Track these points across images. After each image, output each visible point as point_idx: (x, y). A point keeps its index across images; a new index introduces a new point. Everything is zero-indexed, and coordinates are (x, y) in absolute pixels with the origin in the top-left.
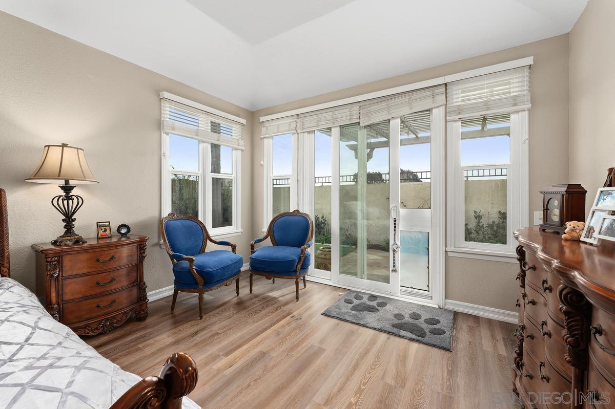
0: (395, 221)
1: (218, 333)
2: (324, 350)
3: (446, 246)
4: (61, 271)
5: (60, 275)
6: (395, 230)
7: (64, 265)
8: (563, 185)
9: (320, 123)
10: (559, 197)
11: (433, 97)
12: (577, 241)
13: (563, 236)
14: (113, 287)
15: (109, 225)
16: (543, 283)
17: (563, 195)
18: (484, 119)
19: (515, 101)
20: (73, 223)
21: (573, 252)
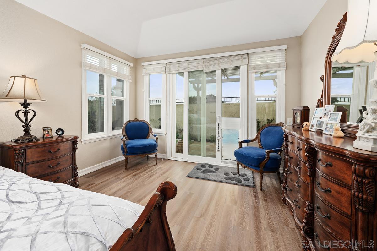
0: (219, 124)
1: (129, 192)
2: (192, 194)
3: (248, 137)
4: (25, 159)
5: (25, 162)
6: (219, 129)
7: (27, 155)
8: (301, 107)
9: (180, 69)
10: (300, 111)
11: (242, 60)
12: (307, 130)
13: (303, 129)
14: (58, 169)
15: (51, 129)
16: (298, 148)
17: (301, 111)
18: (262, 73)
19: (279, 65)
20: (30, 128)
21: (306, 135)
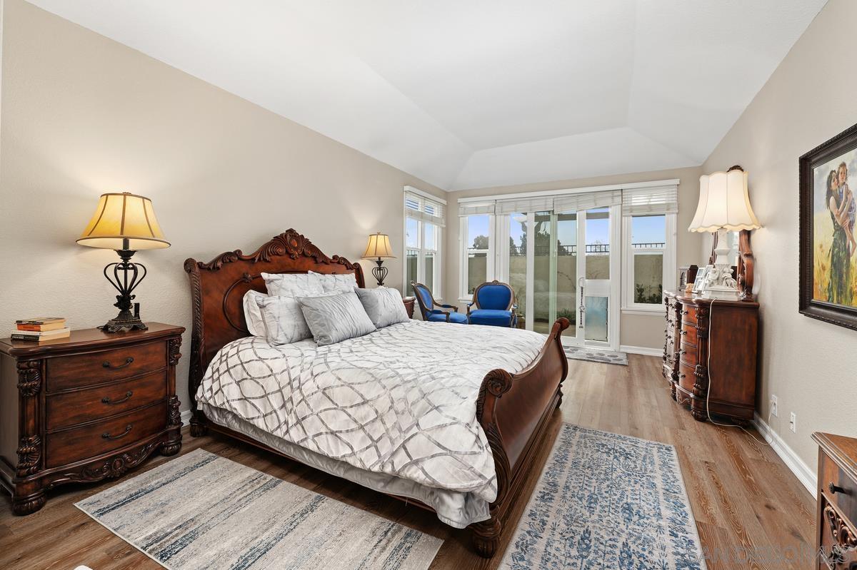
0: (582, 288)
3: (621, 307)
6: (582, 296)
8: (688, 266)
11: (613, 197)
17: (688, 271)
